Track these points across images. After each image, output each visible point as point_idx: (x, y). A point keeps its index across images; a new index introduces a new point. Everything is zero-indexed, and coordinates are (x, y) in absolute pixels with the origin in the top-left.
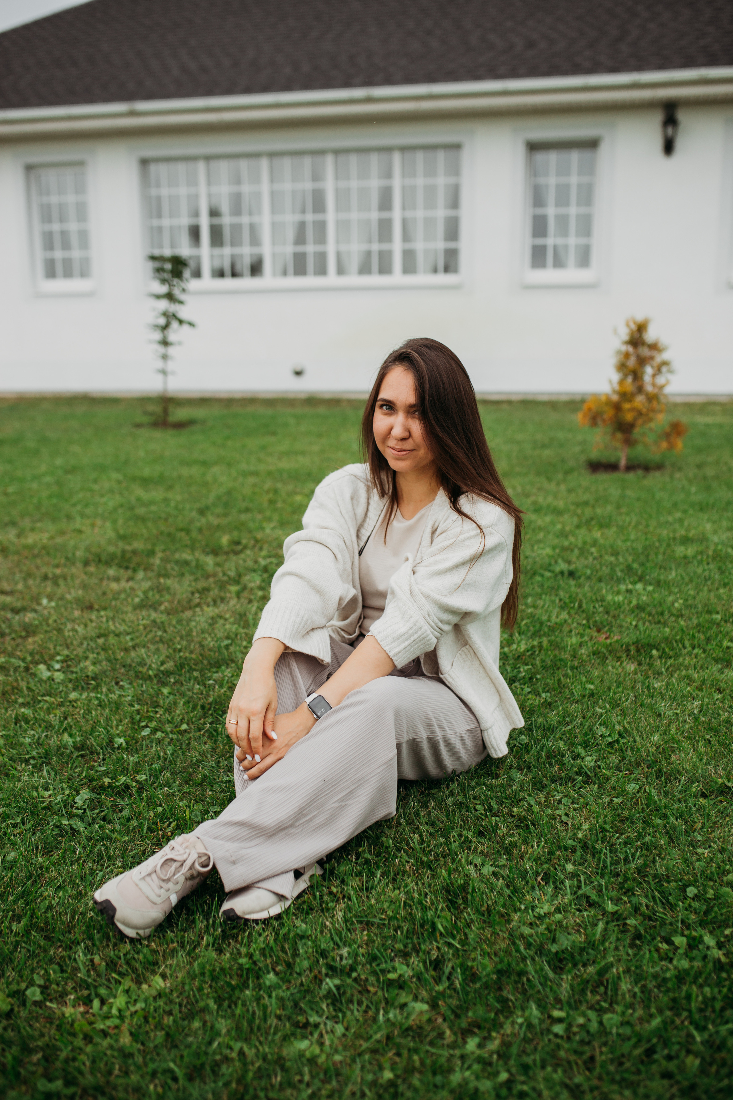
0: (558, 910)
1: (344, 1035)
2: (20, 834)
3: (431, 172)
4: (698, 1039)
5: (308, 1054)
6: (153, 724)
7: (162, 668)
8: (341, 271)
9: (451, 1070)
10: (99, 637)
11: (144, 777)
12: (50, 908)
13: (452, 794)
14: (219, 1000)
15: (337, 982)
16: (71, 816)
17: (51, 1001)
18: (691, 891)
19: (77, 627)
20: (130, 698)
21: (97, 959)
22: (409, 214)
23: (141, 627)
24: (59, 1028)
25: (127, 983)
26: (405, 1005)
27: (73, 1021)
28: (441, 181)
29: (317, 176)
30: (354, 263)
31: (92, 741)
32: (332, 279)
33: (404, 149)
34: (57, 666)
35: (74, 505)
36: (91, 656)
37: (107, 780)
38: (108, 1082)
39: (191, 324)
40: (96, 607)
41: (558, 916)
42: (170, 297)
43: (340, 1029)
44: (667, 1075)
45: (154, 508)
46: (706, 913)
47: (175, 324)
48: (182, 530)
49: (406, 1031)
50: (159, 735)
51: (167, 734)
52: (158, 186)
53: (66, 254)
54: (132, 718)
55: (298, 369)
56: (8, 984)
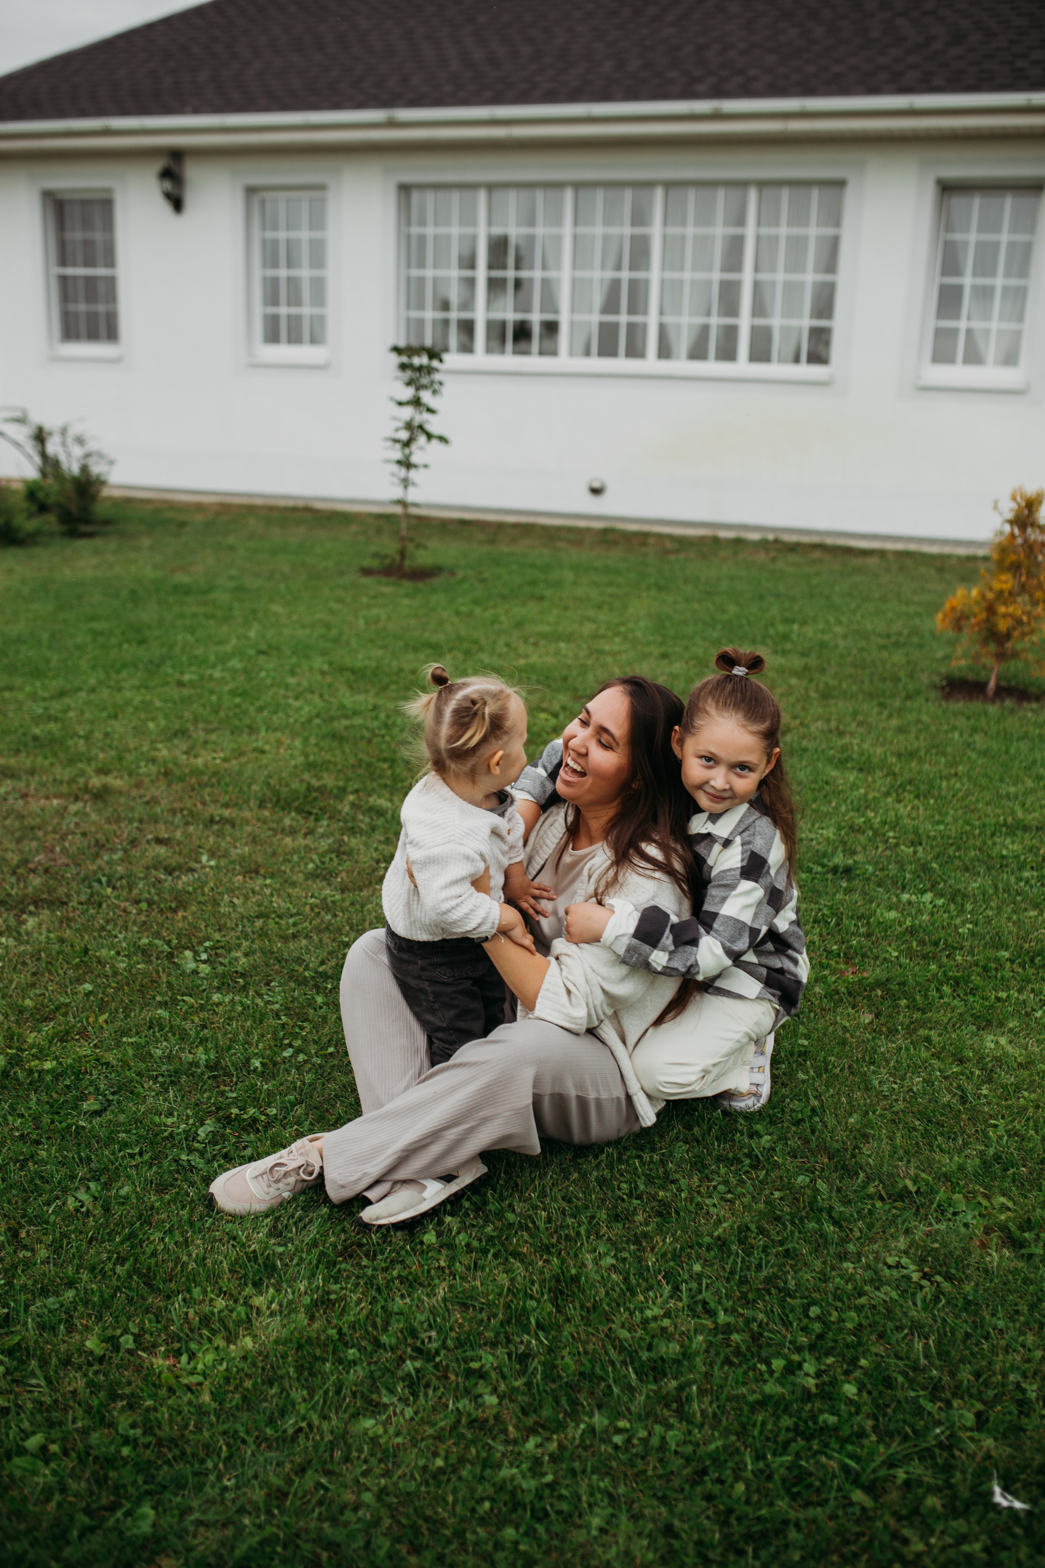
0: (667, 1314)
1: (412, 1419)
2: (136, 1166)
3: (799, 218)
4: (750, 1467)
5: (370, 1433)
6: (298, 1043)
7: (321, 969)
8: (664, 352)
9: (499, 1466)
10: (258, 917)
11: (274, 1111)
12: (154, 1254)
13: (598, 1166)
14: (300, 1369)
15: (418, 1364)
16: (191, 1150)
17: (143, 1350)
18: (814, 1311)
19: (235, 901)
20: (277, 1006)
21: (191, 1312)
22: (764, 277)
23: (308, 908)
24: (145, 1379)
25: (219, 1341)
26: (480, 1396)
27: (160, 1373)
28: (813, 231)
29: (640, 218)
30: (682, 343)
31: (227, 1061)
32: (651, 363)
33: (762, 184)
34: (204, 957)
35: (261, 709)
36: (245, 944)
37: (235, 1111)
38: (182, 1436)
39: (443, 439)
40: (262, 871)
41: (666, 1322)
42: (416, 402)
43: (409, 1412)
44: (709, 1498)
45: (358, 721)
46: (820, 1337)
47: (422, 439)
48: (385, 760)
49: (473, 1422)
50: (301, 1057)
51: (311, 1057)
52: (422, 223)
53: (294, 310)
54: (275, 1033)
55: (596, 485)
56: (105, 1329)
